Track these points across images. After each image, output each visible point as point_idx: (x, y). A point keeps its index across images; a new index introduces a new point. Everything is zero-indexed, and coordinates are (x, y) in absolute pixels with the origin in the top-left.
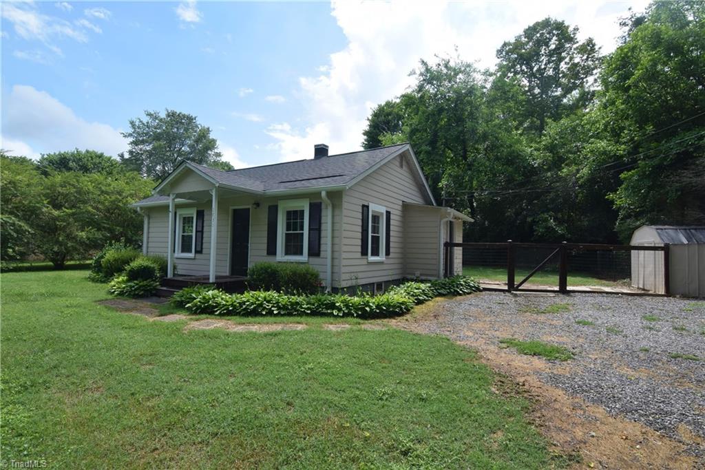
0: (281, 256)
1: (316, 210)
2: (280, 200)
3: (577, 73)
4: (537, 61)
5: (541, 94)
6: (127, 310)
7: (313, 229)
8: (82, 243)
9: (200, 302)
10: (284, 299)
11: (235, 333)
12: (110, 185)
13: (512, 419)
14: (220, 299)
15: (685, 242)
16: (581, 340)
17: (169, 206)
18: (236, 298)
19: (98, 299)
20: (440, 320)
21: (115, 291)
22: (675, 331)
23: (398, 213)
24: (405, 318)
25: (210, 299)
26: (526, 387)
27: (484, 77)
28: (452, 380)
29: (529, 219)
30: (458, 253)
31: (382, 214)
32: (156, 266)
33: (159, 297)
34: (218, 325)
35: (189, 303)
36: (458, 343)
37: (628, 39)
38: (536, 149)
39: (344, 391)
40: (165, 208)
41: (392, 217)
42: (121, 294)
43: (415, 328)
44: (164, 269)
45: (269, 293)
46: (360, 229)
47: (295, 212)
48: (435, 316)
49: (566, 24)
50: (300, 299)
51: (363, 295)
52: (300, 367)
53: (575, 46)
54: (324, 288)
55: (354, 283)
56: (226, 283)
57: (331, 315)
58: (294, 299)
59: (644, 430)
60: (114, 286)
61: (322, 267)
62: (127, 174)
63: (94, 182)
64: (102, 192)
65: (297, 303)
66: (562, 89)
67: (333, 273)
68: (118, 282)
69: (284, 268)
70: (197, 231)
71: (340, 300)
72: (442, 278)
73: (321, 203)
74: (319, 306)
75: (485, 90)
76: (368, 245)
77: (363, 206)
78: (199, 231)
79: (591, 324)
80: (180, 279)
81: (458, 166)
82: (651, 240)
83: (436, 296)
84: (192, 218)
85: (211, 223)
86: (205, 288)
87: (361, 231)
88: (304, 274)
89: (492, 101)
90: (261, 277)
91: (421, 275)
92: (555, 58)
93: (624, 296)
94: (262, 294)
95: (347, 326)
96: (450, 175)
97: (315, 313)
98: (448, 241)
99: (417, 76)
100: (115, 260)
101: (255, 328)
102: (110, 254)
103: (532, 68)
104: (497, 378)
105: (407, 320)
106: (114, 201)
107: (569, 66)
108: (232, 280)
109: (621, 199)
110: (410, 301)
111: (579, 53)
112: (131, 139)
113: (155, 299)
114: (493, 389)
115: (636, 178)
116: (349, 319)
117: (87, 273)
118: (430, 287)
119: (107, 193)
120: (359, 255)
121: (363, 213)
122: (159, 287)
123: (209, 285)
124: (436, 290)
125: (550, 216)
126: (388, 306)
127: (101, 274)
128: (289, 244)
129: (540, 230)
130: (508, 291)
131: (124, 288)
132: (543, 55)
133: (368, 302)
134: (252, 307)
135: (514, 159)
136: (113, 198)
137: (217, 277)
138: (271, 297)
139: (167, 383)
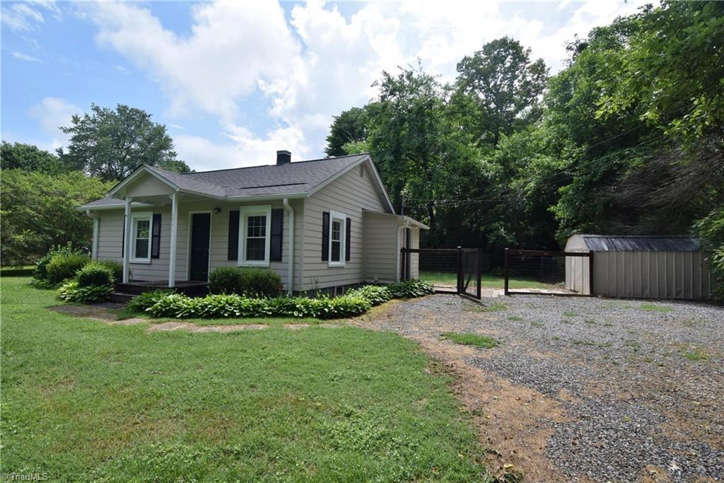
0: (242, 261)
1: (278, 215)
2: (243, 205)
3: (529, 91)
4: (494, 77)
5: (496, 109)
6: (82, 315)
7: (274, 235)
8: (19, 247)
9: (160, 305)
10: (246, 302)
11: (199, 334)
12: (51, 185)
13: (437, 390)
14: (181, 303)
15: (607, 249)
16: (508, 332)
17: (124, 209)
18: (198, 302)
19: (47, 305)
20: (393, 318)
21: (65, 297)
22: (585, 324)
23: (359, 220)
24: (361, 318)
25: (171, 303)
26: (454, 368)
27: (443, 91)
28: (394, 364)
29: (482, 229)
30: (415, 259)
31: (343, 220)
32: (109, 271)
33: (115, 302)
34: (181, 327)
35: (148, 307)
36: (405, 337)
37: (573, 62)
38: (490, 162)
39: (300, 376)
40: (120, 211)
41: (352, 223)
42: (73, 300)
43: (369, 326)
44: (118, 274)
45: (232, 296)
46: (320, 235)
47: (257, 218)
48: (389, 316)
49: (521, 45)
50: (261, 302)
51: (322, 297)
52: (262, 359)
53: (527, 66)
54: (285, 292)
55: (314, 286)
56: (186, 287)
57: (292, 316)
58: (256, 301)
59: (534, 394)
60: (65, 292)
61: (283, 271)
62: (71, 173)
63: (32, 182)
64: (43, 192)
65: (259, 306)
66: (515, 105)
67: (294, 277)
68: (68, 287)
69: (246, 273)
70: (153, 236)
71: (301, 302)
72: (399, 282)
73: (282, 210)
74: (280, 308)
75: (444, 103)
76: (329, 250)
77: (324, 213)
78: (156, 236)
79: (521, 319)
80: (137, 284)
81: (419, 175)
82: (581, 247)
83: (392, 299)
84: (148, 222)
85: (170, 227)
86: (164, 293)
87: (321, 237)
88: (266, 278)
89: (451, 114)
90: (222, 282)
91: (379, 279)
92: (509, 76)
93: (555, 297)
94: (223, 298)
95: (307, 325)
96: (412, 183)
97: (276, 315)
98: (405, 247)
99: (379, 87)
100: (62, 265)
101: (217, 329)
102: (57, 259)
103: (488, 84)
104: (432, 362)
105: (362, 319)
106: (56, 203)
107: (521, 84)
108: (191, 285)
109: (560, 211)
110: (366, 303)
111: (530, 72)
112: (72, 134)
113: (109, 304)
114: (426, 370)
115: (570, 192)
116: (309, 319)
117: (29, 280)
118: (386, 290)
119: (47, 194)
120: (320, 260)
121: (324, 220)
122: (113, 293)
123: (168, 290)
124: (392, 292)
125: (501, 225)
126: (346, 307)
127: (46, 281)
128: (251, 249)
129: (492, 238)
130: (458, 293)
131: (76, 294)
132: (499, 72)
133: (327, 303)
134: (214, 310)
135: (469, 170)
136: (56, 199)
137: (176, 283)
138: (233, 300)
139: (138, 375)
